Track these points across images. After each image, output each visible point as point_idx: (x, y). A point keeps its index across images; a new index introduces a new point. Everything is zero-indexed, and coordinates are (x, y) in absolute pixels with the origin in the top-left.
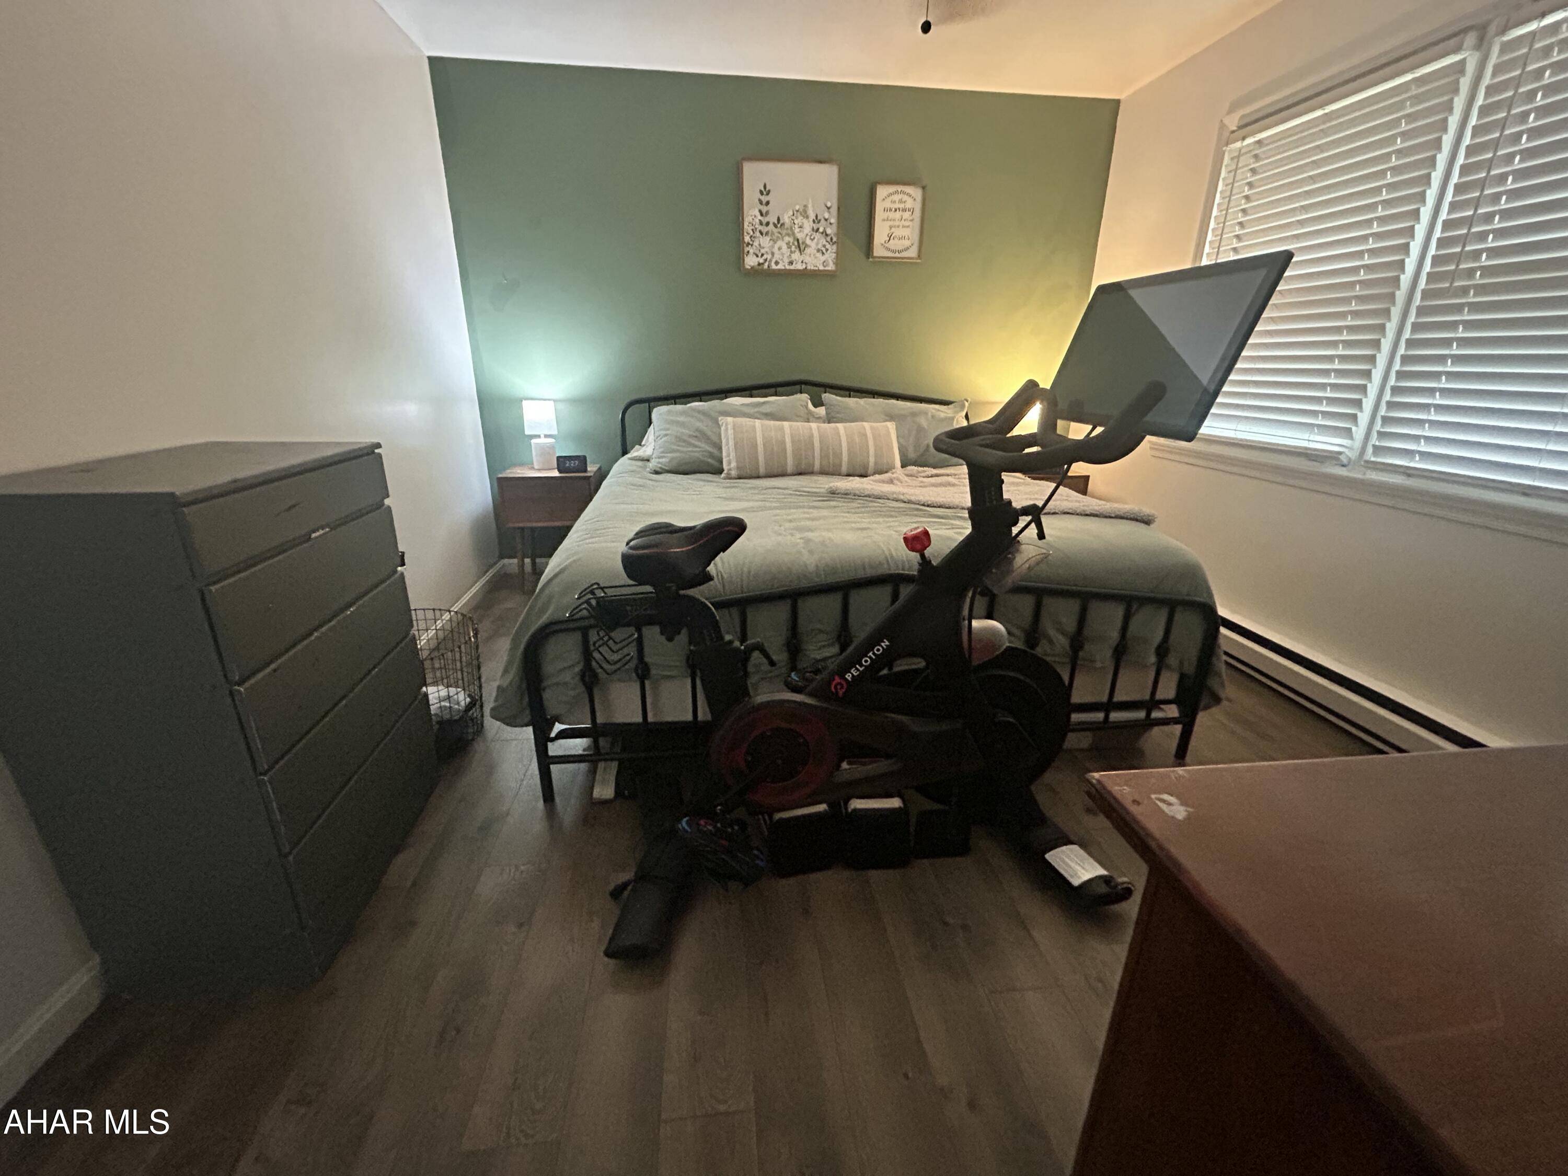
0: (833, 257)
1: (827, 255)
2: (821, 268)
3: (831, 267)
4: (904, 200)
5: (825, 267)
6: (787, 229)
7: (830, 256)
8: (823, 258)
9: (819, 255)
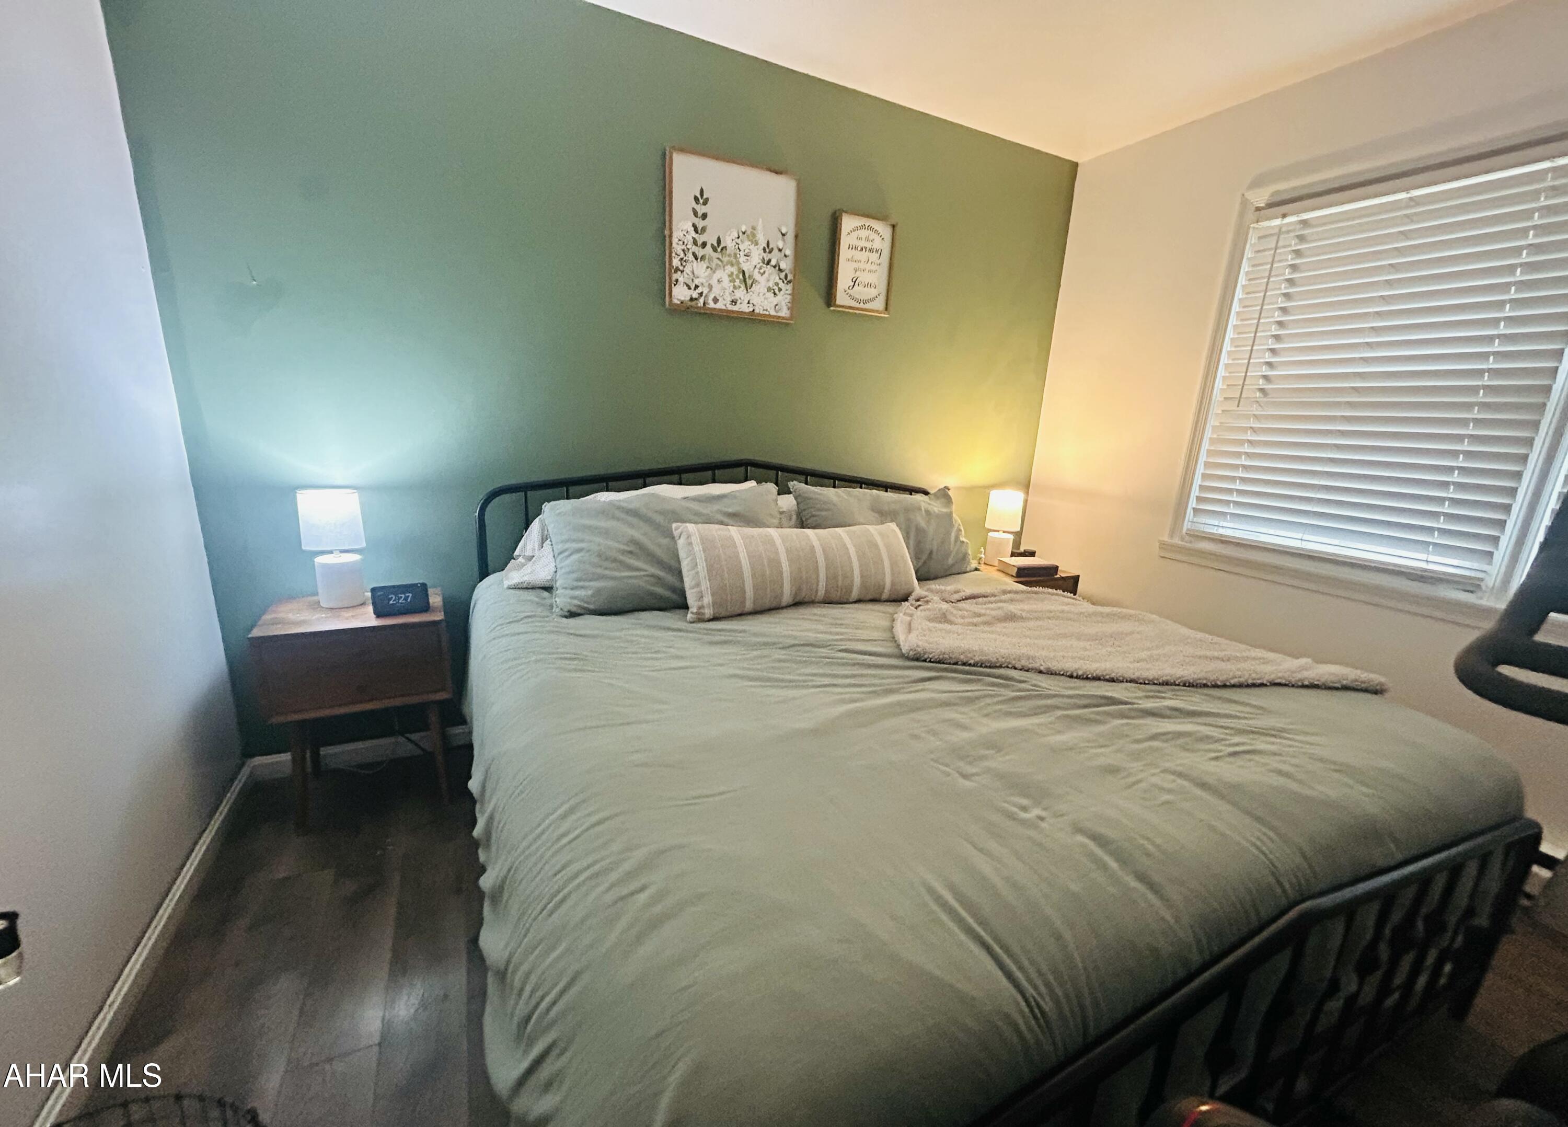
0: (787, 301)
1: (780, 296)
2: (773, 313)
3: (784, 313)
4: (871, 238)
5: (777, 312)
6: (729, 255)
7: (784, 299)
8: (775, 300)
9: (771, 295)
